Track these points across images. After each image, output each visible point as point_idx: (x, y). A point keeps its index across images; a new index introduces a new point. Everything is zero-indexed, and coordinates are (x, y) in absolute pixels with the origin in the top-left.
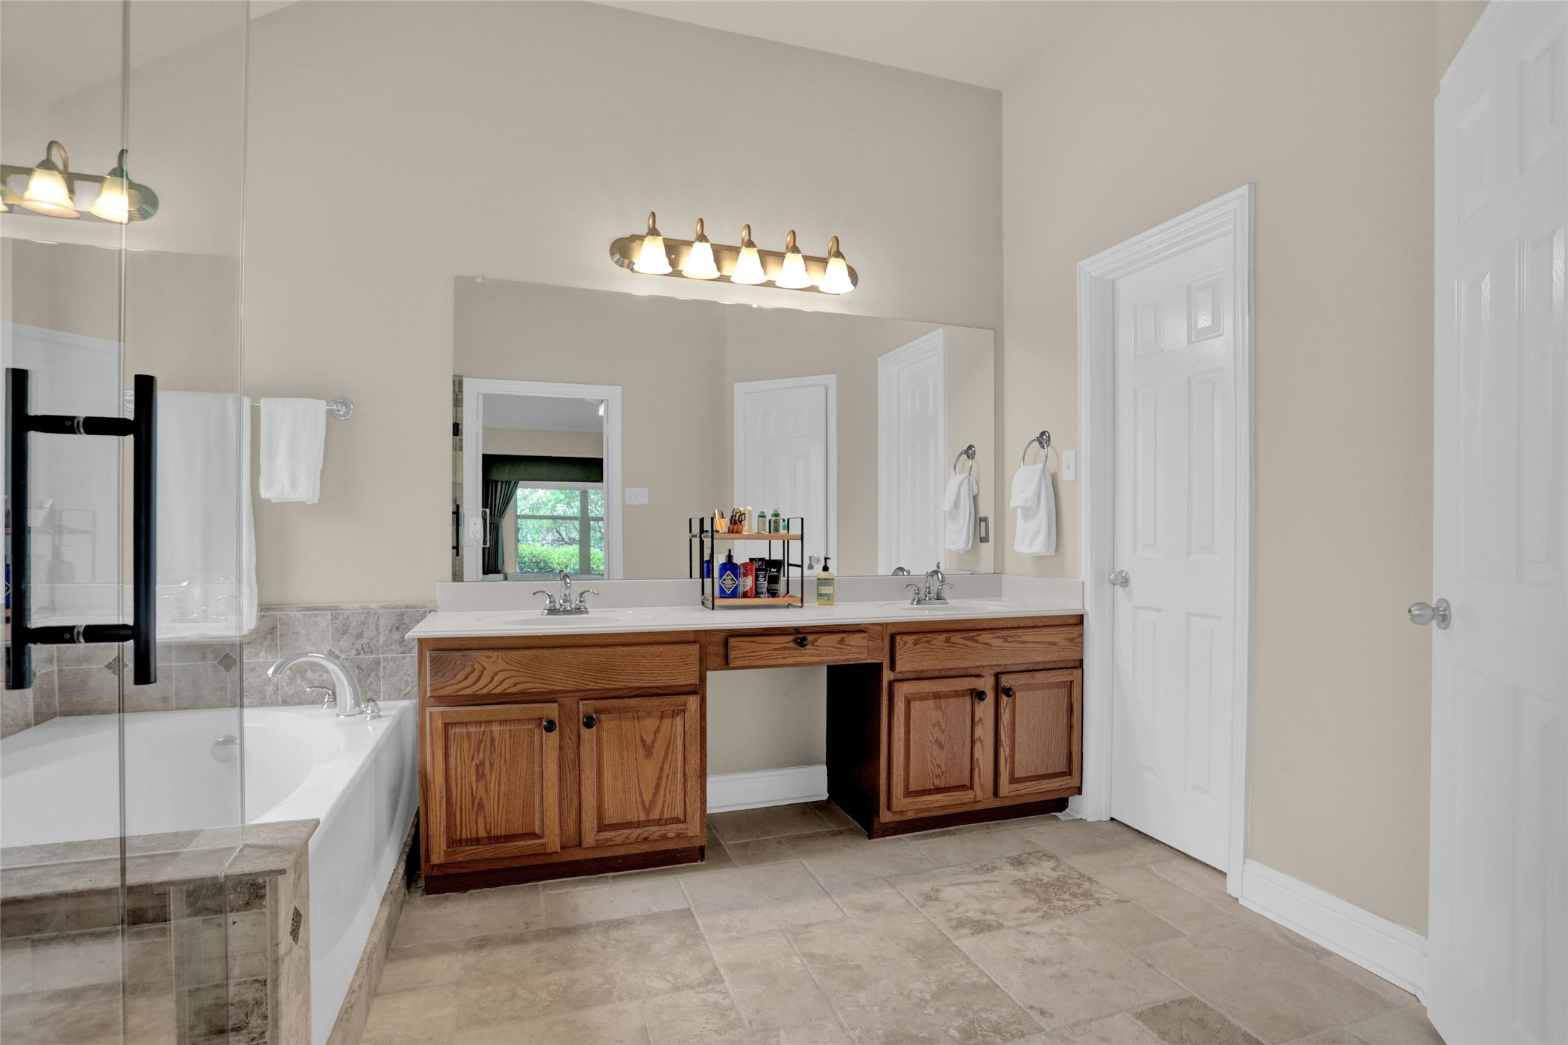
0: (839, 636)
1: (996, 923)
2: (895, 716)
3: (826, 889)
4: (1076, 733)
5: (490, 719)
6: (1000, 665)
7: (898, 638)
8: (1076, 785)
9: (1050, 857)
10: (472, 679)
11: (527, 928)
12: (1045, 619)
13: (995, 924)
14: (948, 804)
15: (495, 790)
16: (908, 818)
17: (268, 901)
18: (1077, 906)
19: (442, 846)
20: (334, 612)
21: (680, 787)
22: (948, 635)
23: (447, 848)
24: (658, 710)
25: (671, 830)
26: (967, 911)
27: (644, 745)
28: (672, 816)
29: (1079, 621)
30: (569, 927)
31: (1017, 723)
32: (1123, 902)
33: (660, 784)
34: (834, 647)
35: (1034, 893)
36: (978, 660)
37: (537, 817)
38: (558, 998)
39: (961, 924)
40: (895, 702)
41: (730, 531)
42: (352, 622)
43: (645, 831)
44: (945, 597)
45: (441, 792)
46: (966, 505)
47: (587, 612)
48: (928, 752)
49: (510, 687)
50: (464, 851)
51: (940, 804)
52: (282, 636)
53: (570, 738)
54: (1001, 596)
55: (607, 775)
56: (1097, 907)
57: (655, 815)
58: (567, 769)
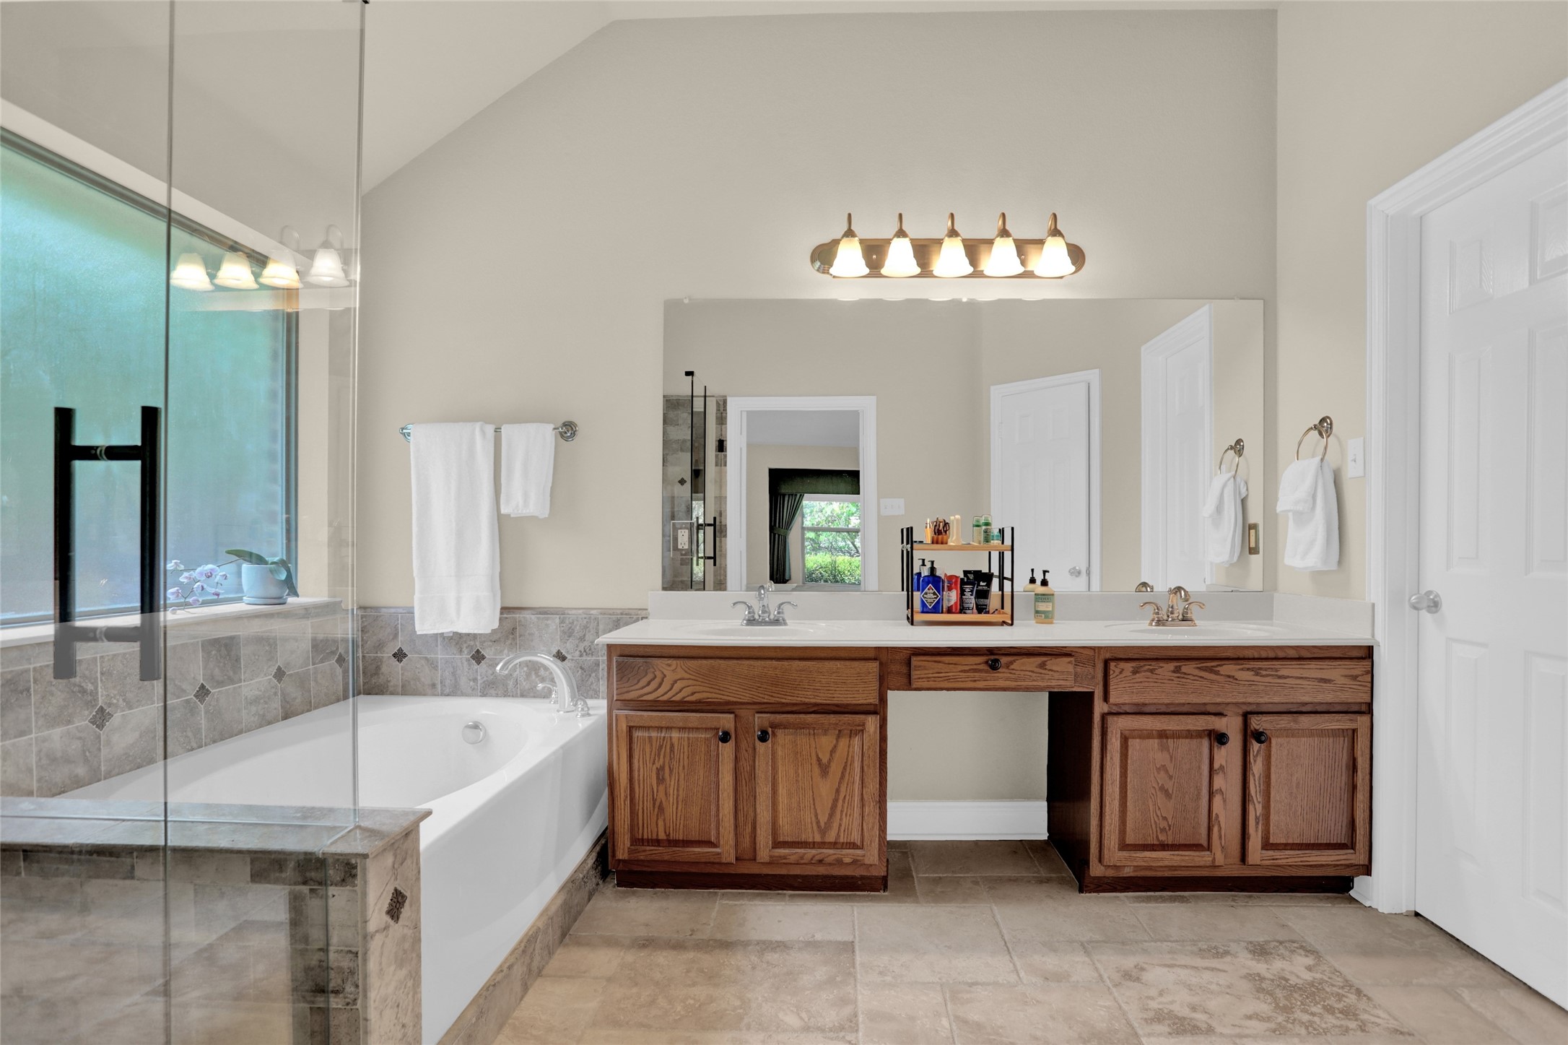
0: (1039, 660)
1: (1206, 1026)
2: (1108, 755)
3: (1008, 945)
4: (1361, 796)
5: (670, 725)
6: (1249, 703)
7: (1112, 665)
8: (1362, 863)
9: (1308, 951)
10: (654, 685)
11: (691, 935)
12: (1316, 650)
13: (1204, 1026)
14: (1175, 864)
15: (674, 795)
16: (1125, 876)
17: (359, 881)
18: (1329, 1025)
19: (626, 842)
20: (562, 616)
21: (857, 811)
22: (1178, 664)
23: (631, 845)
24: (835, 729)
25: (848, 855)
26: (1172, 1002)
27: (820, 764)
28: (849, 841)
29: (1366, 654)
30: (729, 941)
31: (1273, 777)
32: (1402, 1033)
33: (836, 806)
34: (1033, 672)
35: (1271, 995)
36: (1219, 696)
37: (713, 826)
38: (690, 1014)
39: (1159, 1017)
40: (1109, 737)
41: (934, 542)
42: (576, 625)
43: (821, 853)
44: (1194, 618)
45: (625, 792)
46: (1231, 510)
47: (785, 624)
48: (1150, 800)
49: (688, 696)
50: (645, 851)
51: (1166, 863)
52: (520, 636)
53: (746, 751)
54: (1272, 619)
55: (782, 791)
56: (1359, 1033)
57: (831, 837)
58: (744, 781)
